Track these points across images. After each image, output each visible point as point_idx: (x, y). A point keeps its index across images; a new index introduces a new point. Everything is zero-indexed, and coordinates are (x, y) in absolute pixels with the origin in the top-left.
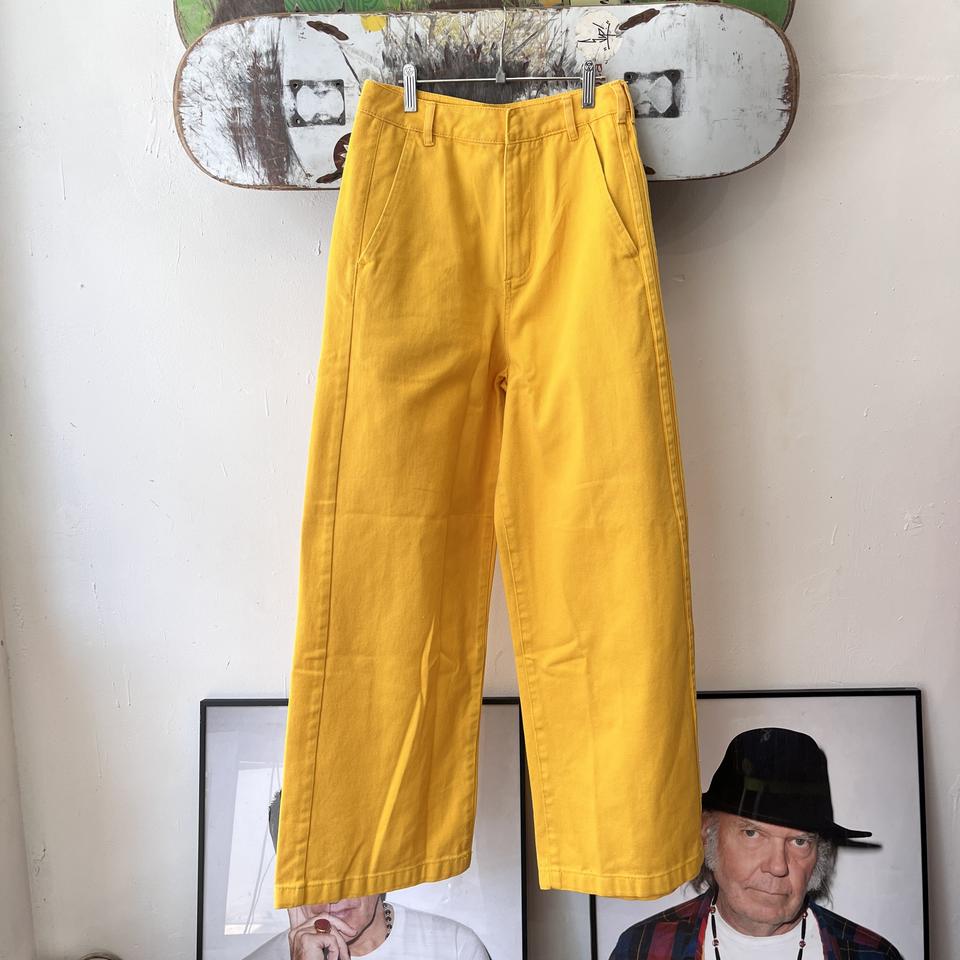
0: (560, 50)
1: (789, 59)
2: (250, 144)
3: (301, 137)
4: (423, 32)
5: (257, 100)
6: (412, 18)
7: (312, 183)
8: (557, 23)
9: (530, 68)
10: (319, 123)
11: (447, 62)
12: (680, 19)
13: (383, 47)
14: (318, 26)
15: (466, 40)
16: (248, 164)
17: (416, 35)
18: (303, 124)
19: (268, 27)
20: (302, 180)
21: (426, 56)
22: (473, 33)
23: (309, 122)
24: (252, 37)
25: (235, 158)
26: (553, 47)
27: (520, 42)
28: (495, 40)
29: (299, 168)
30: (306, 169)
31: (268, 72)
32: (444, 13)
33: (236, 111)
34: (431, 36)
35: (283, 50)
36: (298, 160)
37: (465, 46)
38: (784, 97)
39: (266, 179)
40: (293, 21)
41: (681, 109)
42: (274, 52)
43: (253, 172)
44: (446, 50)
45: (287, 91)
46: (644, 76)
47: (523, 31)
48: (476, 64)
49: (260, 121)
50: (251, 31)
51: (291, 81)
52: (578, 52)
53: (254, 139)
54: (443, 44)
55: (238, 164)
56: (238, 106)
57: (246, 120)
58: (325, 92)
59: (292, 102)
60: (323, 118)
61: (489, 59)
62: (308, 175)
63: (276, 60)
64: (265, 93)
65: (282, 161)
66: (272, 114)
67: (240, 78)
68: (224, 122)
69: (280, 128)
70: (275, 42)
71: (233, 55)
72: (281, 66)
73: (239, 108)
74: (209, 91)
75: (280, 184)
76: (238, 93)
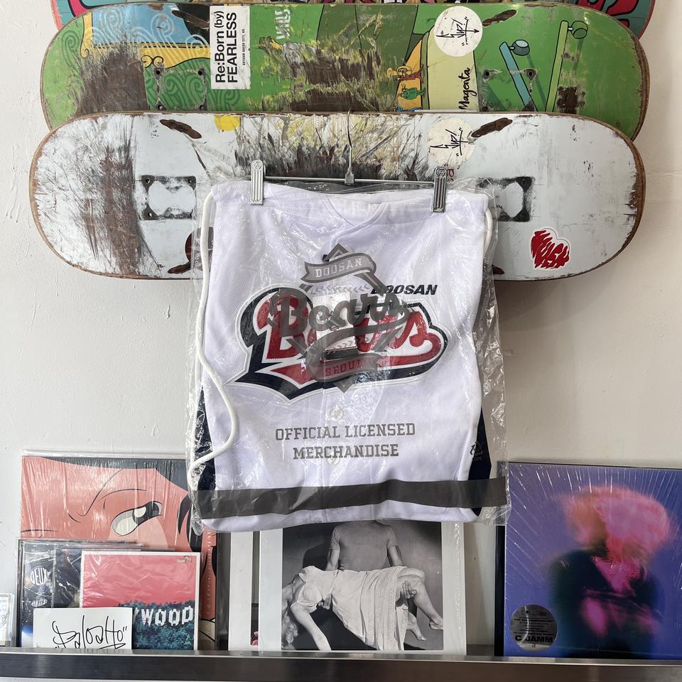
0: (413, 154)
1: (636, 167)
2: (102, 234)
3: (153, 230)
4: (276, 133)
5: (109, 194)
6: (265, 119)
7: (163, 273)
8: (410, 128)
9: (383, 171)
10: (171, 217)
11: (299, 162)
12: (533, 129)
13: (235, 146)
14: (171, 124)
15: (318, 142)
16: (100, 253)
17: (269, 136)
18: (155, 217)
19: (120, 123)
20: (153, 270)
21: (278, 156)
22: (326, 135)
23: (161, 216)
24: (105, 133)
25: (88, 246)
26: (406, 152)
27: (372, 146)
28: (348, 143)
29: (151, 260)
30: (157, 260)
31: (120, 167)
32: (297, 115)
33: (88, 202)
34: (284, 137)
35: (136, 147)
36: (150, 252)
38: (631, 202)
39: (118, 270)
40: (146, 119)
41: (531, 214)
42: (127, 148)
43: (105, 260)
44: (299, 151)
45: (139, 187)
46: (495, 181)
47: (375, 135)
48: (328, 165)
49: (112, 213)
50: (104, 127)
51: (143, 177)
52: (431, 157)
53: (106, 230)
54: (296, 145)
55: (90, 251)
56: (90, 197)
57: (98, 211)
58: (177, 188)
59: (144, 196)
60: (175, 213)
61: (342, 161)
62: (161, 266)
63: (128, 156)
64: (117, 187)
65: (134, 252)
66: (123, 207)
67: (93, 171)
68: (77, 211)
69: (131, 221)
70: (128, 139)
71: (86, 149)
72: (133, 162)
73: (92, 200)
74: (62, 181)
75: (131, 273)
76: (90, 185)
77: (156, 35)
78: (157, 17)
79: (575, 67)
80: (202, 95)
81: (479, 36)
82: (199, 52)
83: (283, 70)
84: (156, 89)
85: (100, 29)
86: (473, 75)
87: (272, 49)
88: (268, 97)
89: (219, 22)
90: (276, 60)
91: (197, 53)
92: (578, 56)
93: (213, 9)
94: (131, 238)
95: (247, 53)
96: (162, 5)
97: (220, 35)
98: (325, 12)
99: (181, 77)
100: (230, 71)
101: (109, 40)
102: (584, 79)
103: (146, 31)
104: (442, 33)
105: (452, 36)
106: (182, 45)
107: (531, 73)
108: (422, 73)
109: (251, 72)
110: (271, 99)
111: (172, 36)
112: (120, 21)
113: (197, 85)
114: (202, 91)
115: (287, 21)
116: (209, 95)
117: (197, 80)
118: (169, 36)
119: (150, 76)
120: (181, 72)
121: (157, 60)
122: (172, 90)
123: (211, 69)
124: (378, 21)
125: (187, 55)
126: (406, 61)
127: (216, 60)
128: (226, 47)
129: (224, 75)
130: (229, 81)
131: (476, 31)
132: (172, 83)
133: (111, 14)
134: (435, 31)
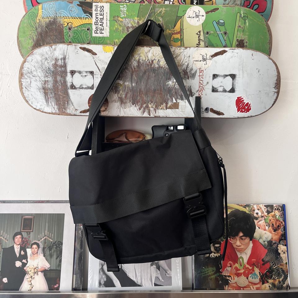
2: (51, 96)
3: (74, 94)
5: (56, 78)
7: (78, 113)
8: (185, 53)
10: (82, 88)
11: (138, 66)
12: (236, 55)
14: (84, 49)
16: (50, 104)
18: (75, 88)
19: (62, 48)
20: (73, 111)
21: (130, 63)
22: (150, 55)
23: (78, 88)
24: (55, 52)
25: (44, 101)
28: (159, 59)
29: (72, 107)
30: (75, 107)
31: (61, 66)
32: (138, 47)
33: (46, 82)
35: (68, 58)
36: (72, 103)
37: (146, 60)
38: (275, 87)
39: (57, 111)
40: (74, 46)
41: (236, 90)
42: (64, 59)
43: (52, 107)
44: (139, 61)
45: (69, 75)
46: (221, 76)
48: (151, 68)
49: (56, 86)
50: (55, 49)
51: (71, 71)
52: (194, 65)
53: (53, 94)
54: (137, 59)
55: (45, 103)
56: (47, 80)
57: (50, 85)
58: (86, 76)
59: (71, 79)
60: (84, 86)
61: (157, 66)
62: (76, 110)
63: (65, 62)
64: (59, 75)
65: (65, 103)
66: (62, 84)
67: (49, 68)
68: (40, 86)
69: (65, 90)
70: (65, 54)
71: (46, 59)
72: (67, 64)
73: (48, 81)
74: (35, 73)
75: (63, 113)
76: (47, 74)
77: (70, 14)
78: (71, 6)
79: (243, 31)
80: (88, 39)
81: (204, 18)
82: (88, 21)
83: (123, 29)
84: (68, 35)
85: (45, 11)
86: (202, 33)
87: (118, 21)
88: (116, 40)
89: (97, 9)
90: (120, 25)
91: (87, 21)
92: (244, 27)
93: (94, 4)
94: (64, 97)
95: (108, 22)
96: (73, 2)
97: (97, 14)
98: (141, 7)
99: (80, 31)
100: (101, 29)
101: (49, 15)
102: (247, 36)
103: (65, 12)
104: (189, 16)
105: (193, 17)
106: (80, 18)
107: (225, 33)
108: (181, 32)
109: (110, 30)
110: (118, 41)
111: (76, 14)
112: (54, 8)
113: (86, 34)
114: (88, 37)
115: (125, 10)
116: (92, 38)
117: (86, 33)
118: (75, 14)
119: (66, 30)
120: (80, 29)
121: (70, 24)
122: (76, 36)
123: (93, 28)
124: (163, 10)
125: (83, 22)
126: (175, 27)
127: (95, 24)
128: (99, 19)
129: (98, 31)
130: (100, 33)
131: (203, 16)
132: (76, 33)
133: (51, 5)
134: (186, 15)
